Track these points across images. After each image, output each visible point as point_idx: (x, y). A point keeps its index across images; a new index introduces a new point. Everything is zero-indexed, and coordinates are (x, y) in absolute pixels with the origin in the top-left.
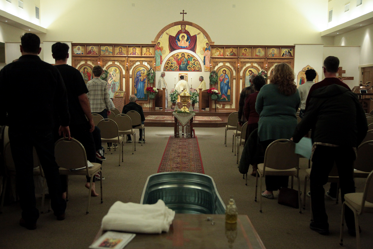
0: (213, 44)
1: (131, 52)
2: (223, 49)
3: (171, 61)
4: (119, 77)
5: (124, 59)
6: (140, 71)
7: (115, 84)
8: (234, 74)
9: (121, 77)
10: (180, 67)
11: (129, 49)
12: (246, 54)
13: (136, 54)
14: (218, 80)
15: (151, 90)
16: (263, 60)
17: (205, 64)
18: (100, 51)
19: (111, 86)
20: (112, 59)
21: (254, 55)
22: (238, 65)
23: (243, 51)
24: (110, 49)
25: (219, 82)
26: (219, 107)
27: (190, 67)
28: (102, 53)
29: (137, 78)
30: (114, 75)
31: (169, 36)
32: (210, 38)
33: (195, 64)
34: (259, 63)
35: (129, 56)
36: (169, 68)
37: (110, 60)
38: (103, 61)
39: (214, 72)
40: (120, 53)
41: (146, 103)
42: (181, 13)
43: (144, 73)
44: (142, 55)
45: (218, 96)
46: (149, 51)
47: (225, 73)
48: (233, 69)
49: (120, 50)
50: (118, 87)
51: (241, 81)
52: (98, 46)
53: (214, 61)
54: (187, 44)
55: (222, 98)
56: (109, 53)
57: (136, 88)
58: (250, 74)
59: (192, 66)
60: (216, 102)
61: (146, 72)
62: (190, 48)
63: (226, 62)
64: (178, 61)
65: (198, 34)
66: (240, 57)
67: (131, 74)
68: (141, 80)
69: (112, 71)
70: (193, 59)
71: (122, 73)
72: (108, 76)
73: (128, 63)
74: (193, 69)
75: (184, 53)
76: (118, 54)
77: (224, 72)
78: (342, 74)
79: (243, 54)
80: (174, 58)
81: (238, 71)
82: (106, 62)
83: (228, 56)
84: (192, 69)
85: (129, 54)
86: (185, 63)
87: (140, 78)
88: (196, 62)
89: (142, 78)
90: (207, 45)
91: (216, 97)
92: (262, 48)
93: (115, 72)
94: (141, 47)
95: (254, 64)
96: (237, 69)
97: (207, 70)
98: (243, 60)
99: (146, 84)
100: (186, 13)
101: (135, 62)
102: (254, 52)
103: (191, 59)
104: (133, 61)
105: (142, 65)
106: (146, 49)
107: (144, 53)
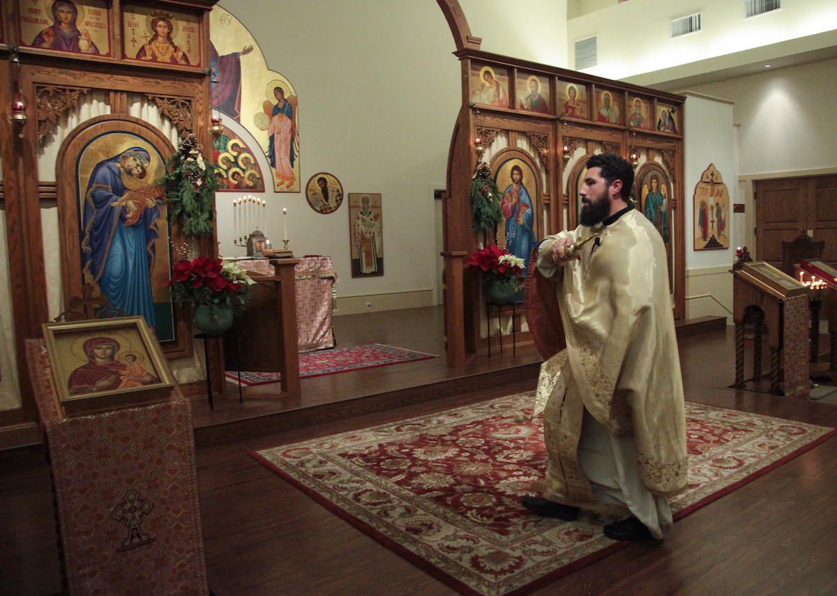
0: (474, 47)
1: (42, 27)
2: (508, 77)
6: (115, 159)
8: (545, 188)
11: (26, 1)
12: (573, 109)
13: (83, 44)
17: (273, 164)
22: (566, 148)
23: (566, 94)
27: (221, 175)
29: (100, 202)
32: (464, 19)
33: (240, 163)
34: (607, 147)
35: (25, 50)
43: (143, 175)
44: (122, 57)
46: (169, 38)
47: (520, 182)
48: (538, 162)
53: (481, 123)
57: (93, 271)
59: (229, 169)
61: (154, 164)
62: (217, 102)
63: (518, 132)
65: (247, 51)
66: (559, 117)
67: (53, 179)
68: (122, 218)
70: (230, 144)
74: (231, 180)
77: (517, 177)
79: (567, 106)
81: (555, 174)
83: (522, 107)
84: (229, 182)
85: (28, 38)
87: (117, 203)
88: (243, 155)
89: (129, 204)
90: (279, 96)
94: (117, 2)
96: (551, 166)
97: (283, 187)
98: (567, 130)
99: (163, 241)
101: (75, 95)
104: (60, 91)
105: (121, 124)
106: (151, 19)
107: (139, 46)
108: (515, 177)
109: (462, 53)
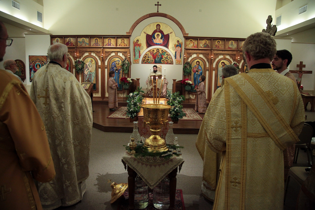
0: (187, 36)
1: (107, 43)
2: (197, 41)
3: (148, 55)
4: (95, 67)
5: (99, 50)
6: (115, 62)
7: (91, 75)
8: (207, 66)
9: (97, 67)
10: (155, 60)
11: (105, 40)
12: (219, 46)
13: (112, 45)
14: (192, 71)
15: (125, 81)
16: (235, 53)
17: (176, 58)
18: (77, 42)
19: (87, 77)
20: (88, 50)
21: (227, 47)
22: (212, 56)
23: (216, 43)
24: (87, 40)
25: (193, 73)
26: (192, 97)
27: (163, 61)
28: (79, 44)
29: (113, 68)
30: (90, 66)
31: (146, 35)
32: (184, 30)
33: (168, 58)
34: (231, 55)
35: (104, 47)
36: (145, 61)
37: (86, 52)
38: (80, 52)
39: (188, 63)
40: (96, 44)
41: (121, 93)
42: (156, 5)
43: (119, 64)
44: (117, 46)
45: (191, 87)
46: (124, 42)
47: (199, 65)
48: (206, 60)
49: (96, 41)
50: (94, 77)
51: (214, 72)
52: (75, 38)
53: (188, 52)
54: (161, 41)
55: (195, 89)
56: (85, 45)
58: (223, 66)
59: (165, 59)
60: (190, 93)
61: (120, 62)
62: (164, 45)
63: (200, 53)
64: (153, 56)
65: (171, 33)
66: (213, 49)
67: (107, 65)
69: (88, 61)
70: (166, 54)
71: (98, 64)
72: (84, 67)
73: (103, 54)
74: (166, 62)
75: (159, 49)
76: (94, 45)
77: (198, 63)
78: (303, 68)
79: (216, 46)
80: (151, 53)
81: (211, 62)
82: (82, 53)
83: (201, 47)
85: (105, 45)
86: (159, 57)
87: (115, 68)
88: (169, 56)
90: (178, 42)
91: (190, 88)
92: (234, 41)
93: (91, 63)
94: (116, 38)
95: (227, 56)
96: (210, 61)
97: (178, 63)
98: (216, 52)
99: (121, 75)
100: (160, 5)
101: (110, 52)
102: (227, 44)
103: (164, 54)
104: (108, 52)
105: (117, 56)
106: (121, 39)
107: (119, 44)
108: (197, 63)
109: (184, 37)
